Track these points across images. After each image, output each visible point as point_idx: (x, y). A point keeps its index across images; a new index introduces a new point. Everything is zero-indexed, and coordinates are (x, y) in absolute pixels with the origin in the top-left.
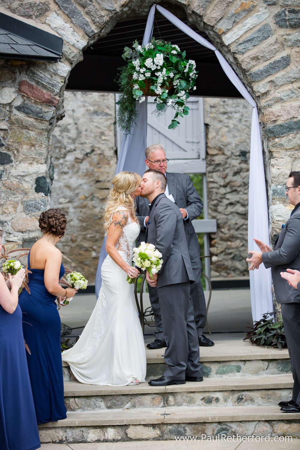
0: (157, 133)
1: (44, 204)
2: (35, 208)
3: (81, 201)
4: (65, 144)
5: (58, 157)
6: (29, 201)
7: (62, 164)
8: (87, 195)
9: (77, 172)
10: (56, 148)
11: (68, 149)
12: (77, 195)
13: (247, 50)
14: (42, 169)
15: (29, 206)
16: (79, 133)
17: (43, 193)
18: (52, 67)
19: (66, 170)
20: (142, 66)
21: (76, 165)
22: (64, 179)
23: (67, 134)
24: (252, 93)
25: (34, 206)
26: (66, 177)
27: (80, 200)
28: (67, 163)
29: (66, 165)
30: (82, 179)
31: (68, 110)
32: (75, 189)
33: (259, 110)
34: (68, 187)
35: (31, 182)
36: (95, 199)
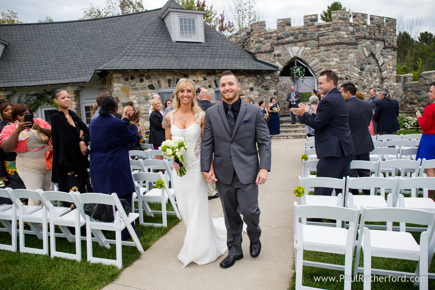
0: (300, 83)
13: (314, 67)
14: (275, 91)
16: (289, 85)
18: (277, 72)
20: (296, 71)
24: (315, 75)
33: (316, 78)
35: (273, 93)
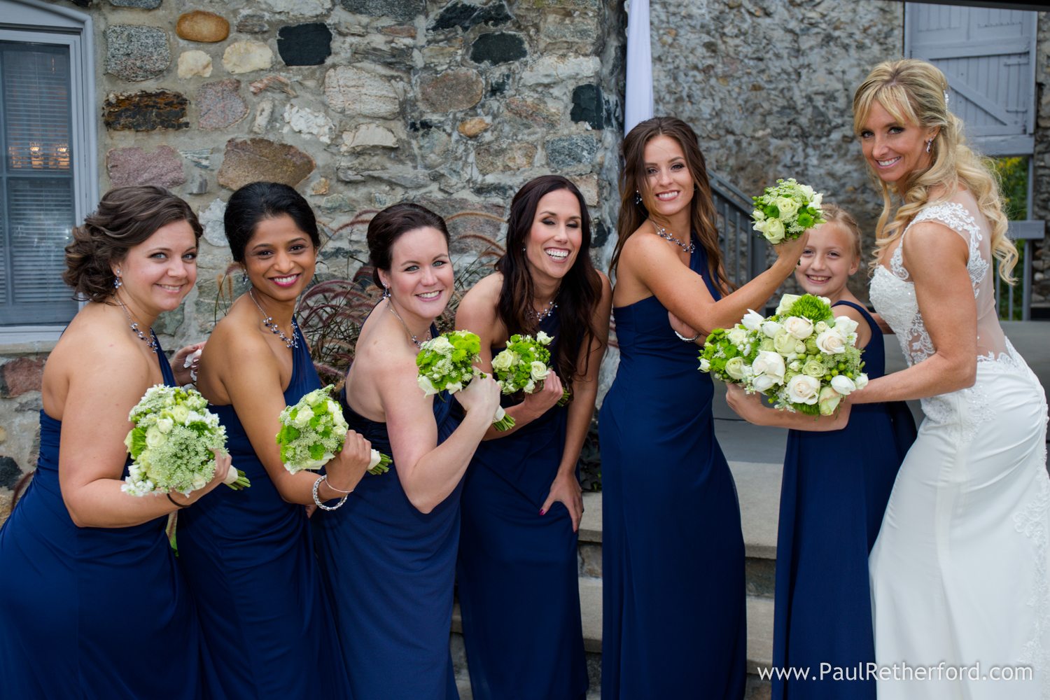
0: (964, 101)
1: (588, 148)
2: (569, 157)
3: (848, 194)
4: (831, 117)
5: (820, 134)
6: (558, 141)
7: (824, 145)
8: (857, 186)
9: (845, 155)
10: (817, 122)
11: (833, 124)
12: (843, 185)
15: (558, 152)
17: (587, 123)
19: (829, 152)
21: (844, 146)
22: (826, 165)
23: (834, 103)
25: (567, 153)
26: (829, 161)
27: (846, 192)
28: (832, 143)
29: (830, 146)
30: (851, 164)
31: (837, 72)
32: (840, 178)
34: (832, 175)
35: (565, 98)
36: (868, 191)
